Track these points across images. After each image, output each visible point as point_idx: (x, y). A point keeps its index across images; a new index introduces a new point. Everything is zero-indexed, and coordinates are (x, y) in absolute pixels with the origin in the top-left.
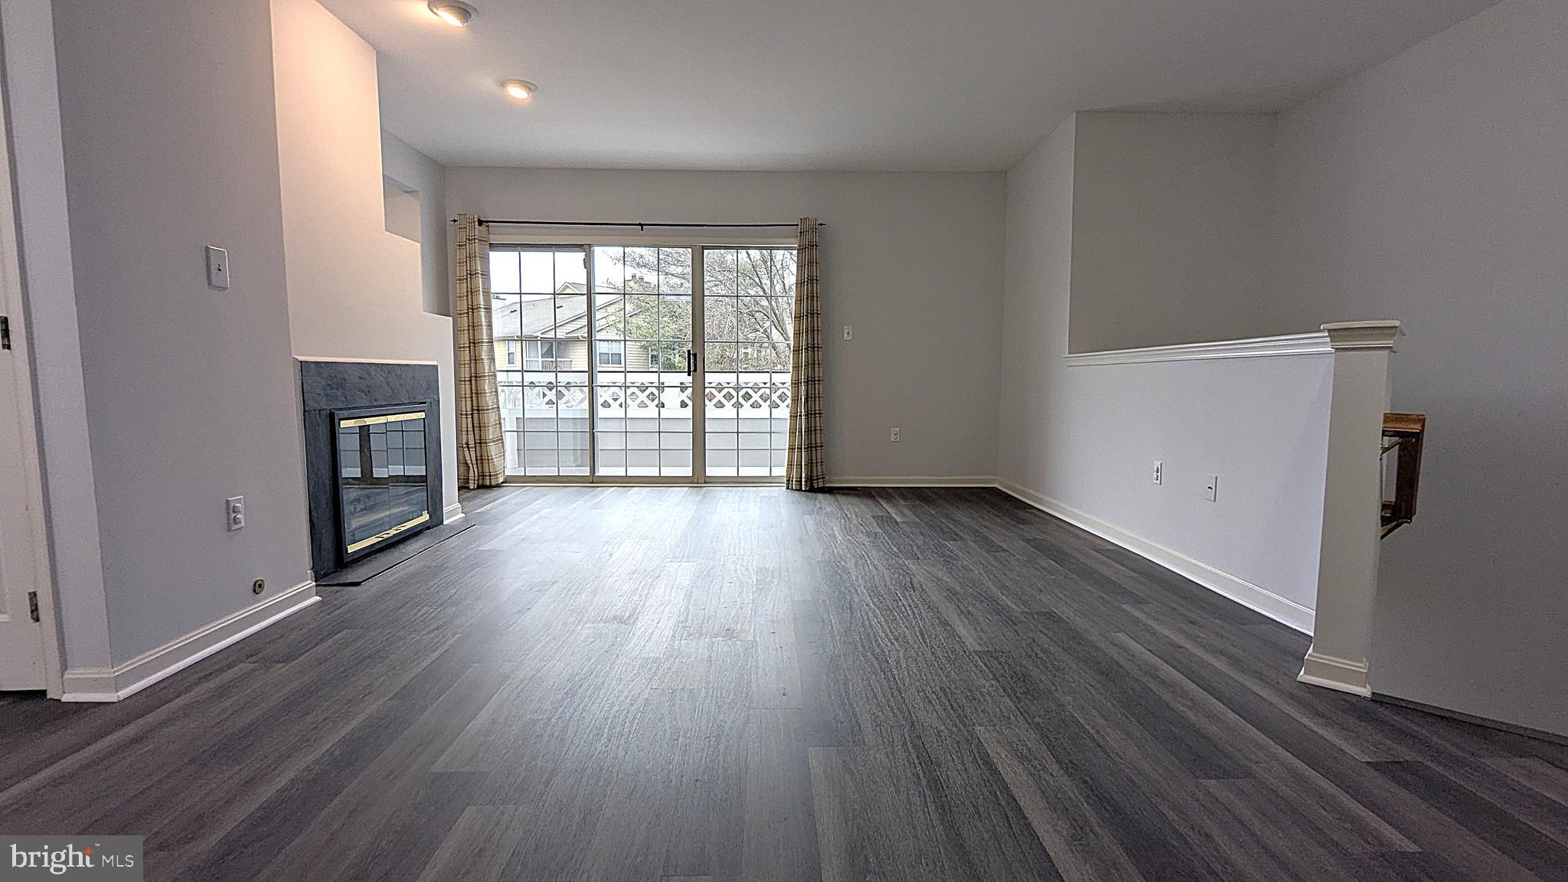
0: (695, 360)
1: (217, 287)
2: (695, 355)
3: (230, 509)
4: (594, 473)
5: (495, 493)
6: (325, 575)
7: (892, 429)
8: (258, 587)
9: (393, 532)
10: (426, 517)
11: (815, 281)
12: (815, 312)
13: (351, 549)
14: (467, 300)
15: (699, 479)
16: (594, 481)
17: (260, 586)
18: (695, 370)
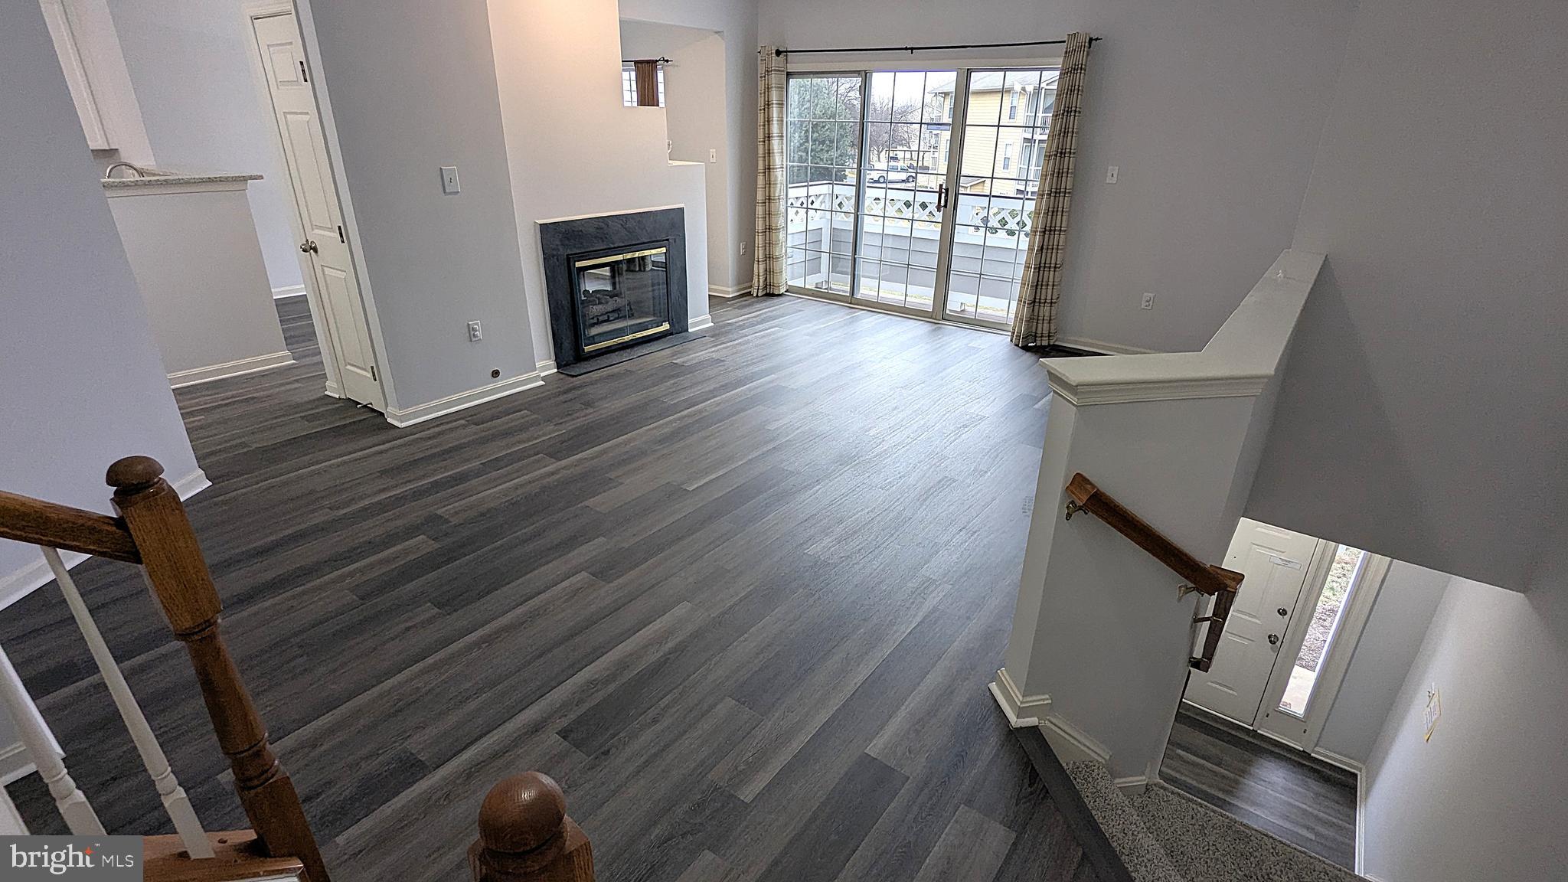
0: (947, 195)
1: (450, 193)
2: (947, 190)
3: (471, 330)
4: (853, 294)
5: (776, 300)
6: (565, 365)
7: (1145, 294)
8: (496, 374)
9: (631, 337)
10: (666, 326)
11: (1073, 114)
12: (1067, 150)
13: (587, 349)
14: (764, 113)
15: (938, 316)
16: (852, 301)
17: (496, 373)
18: (945, 206)
